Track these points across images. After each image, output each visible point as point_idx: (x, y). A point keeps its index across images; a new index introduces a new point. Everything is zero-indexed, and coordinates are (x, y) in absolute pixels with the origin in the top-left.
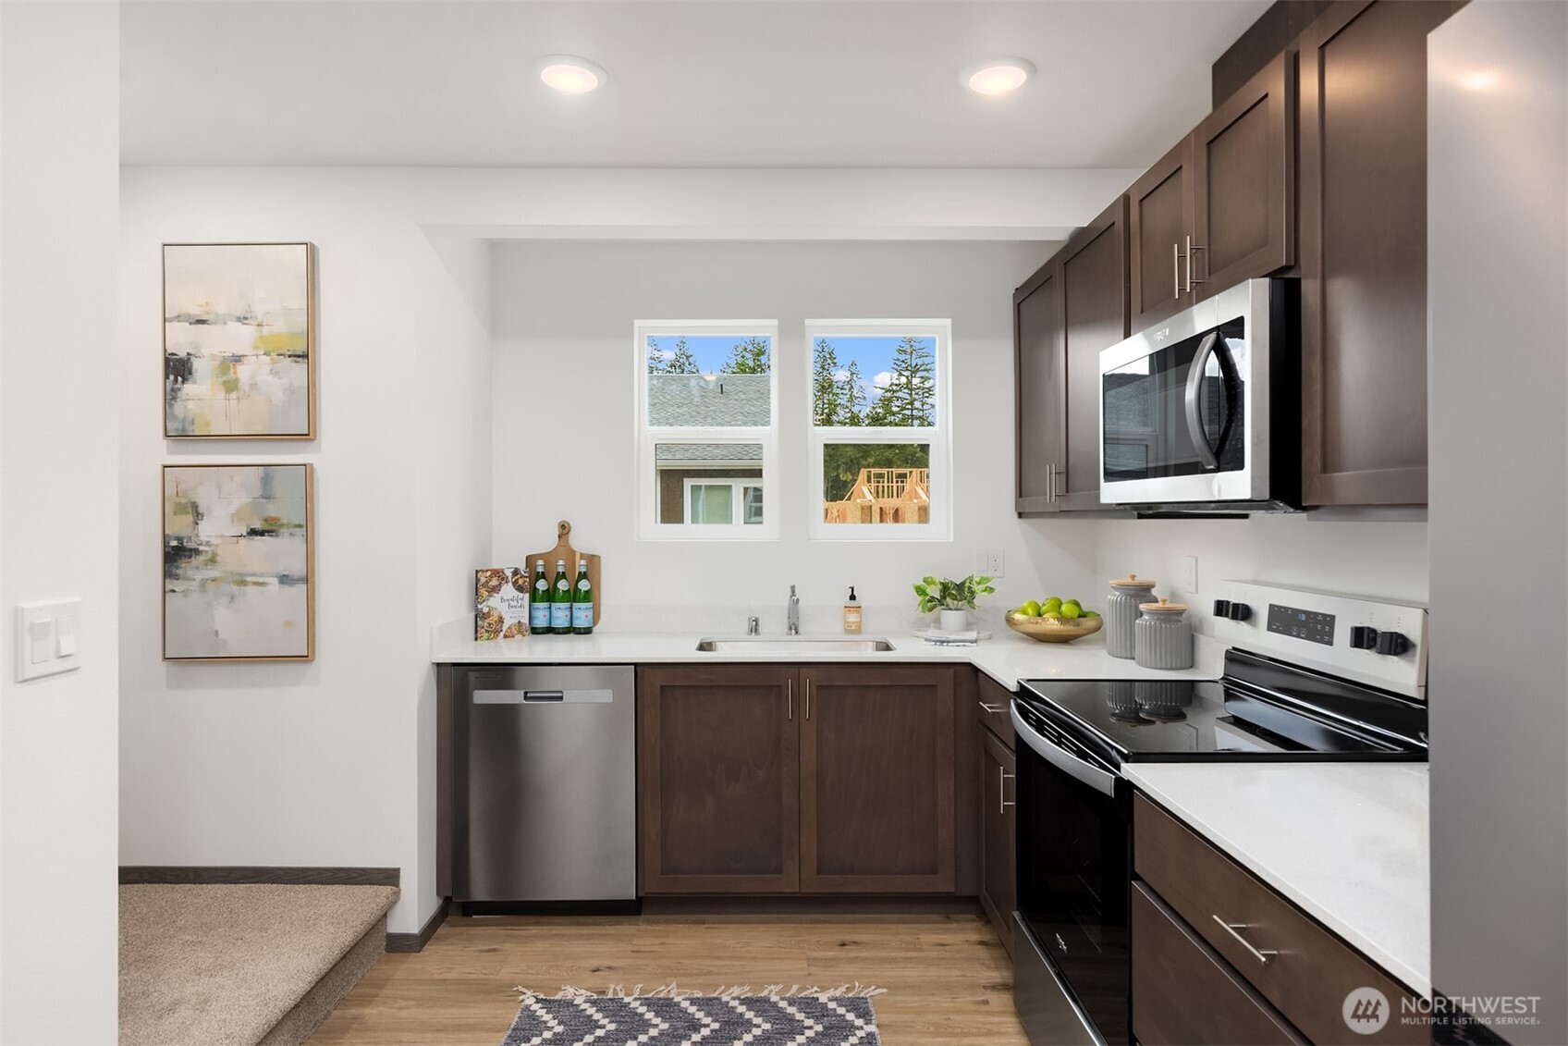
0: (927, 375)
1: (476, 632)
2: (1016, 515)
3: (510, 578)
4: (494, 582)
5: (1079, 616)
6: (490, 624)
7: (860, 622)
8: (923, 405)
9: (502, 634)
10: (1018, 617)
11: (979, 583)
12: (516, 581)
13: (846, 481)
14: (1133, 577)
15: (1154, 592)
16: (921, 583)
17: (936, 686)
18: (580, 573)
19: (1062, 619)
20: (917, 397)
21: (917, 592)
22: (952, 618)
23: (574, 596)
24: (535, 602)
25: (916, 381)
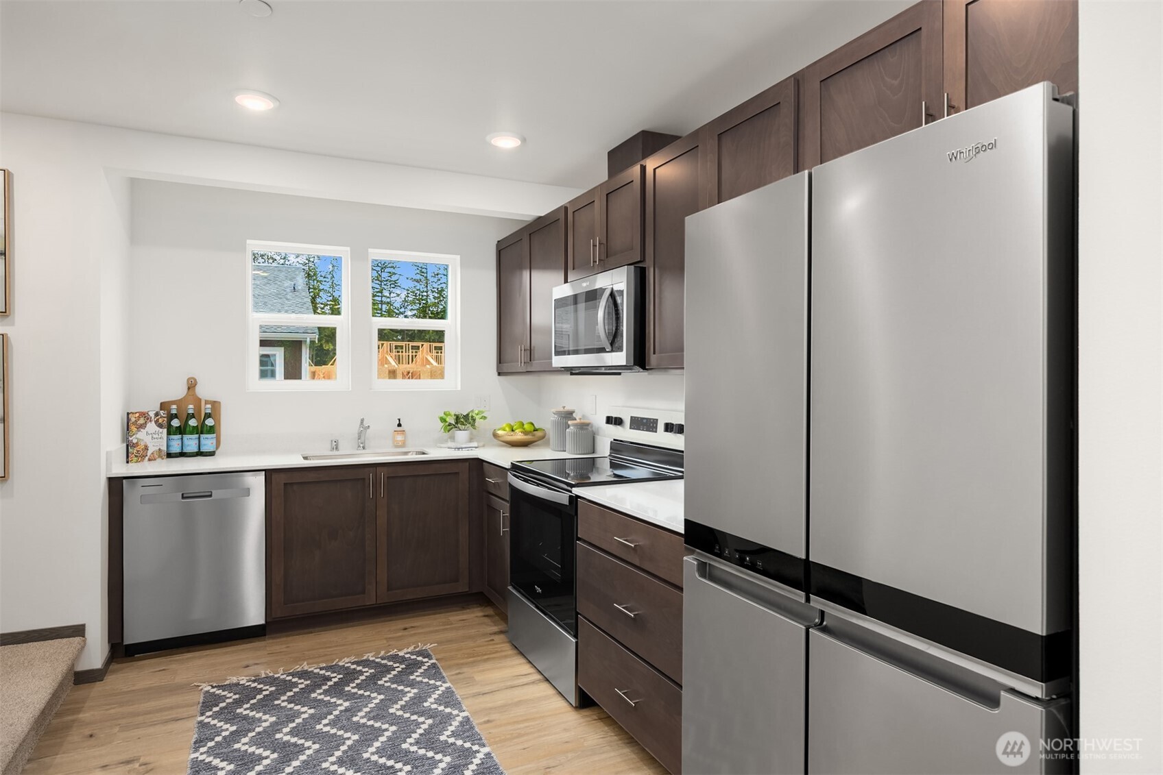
0: (394, 271)
1: (128, 457)
2: (497, 373)
3: (153, 418)
4: (142, 421)
5: (534, 431)
6: (138, 451)
7: (404, 440)
8: (390, 294)
9: (147, 458)
10: (500, 432)
11: (477, 414)
12: (158, 420)
13: (328, 350)
14: (564, 407)
15: (574, 415)
16: (442, 415)
17: (459, 473)
18: (206, 414)
19: (526, 433)
20: (385, 287)
21: (441, 420)
22: (462, 435)
23: (201, 430)
24: (170, 435)
25: (385, 275)
